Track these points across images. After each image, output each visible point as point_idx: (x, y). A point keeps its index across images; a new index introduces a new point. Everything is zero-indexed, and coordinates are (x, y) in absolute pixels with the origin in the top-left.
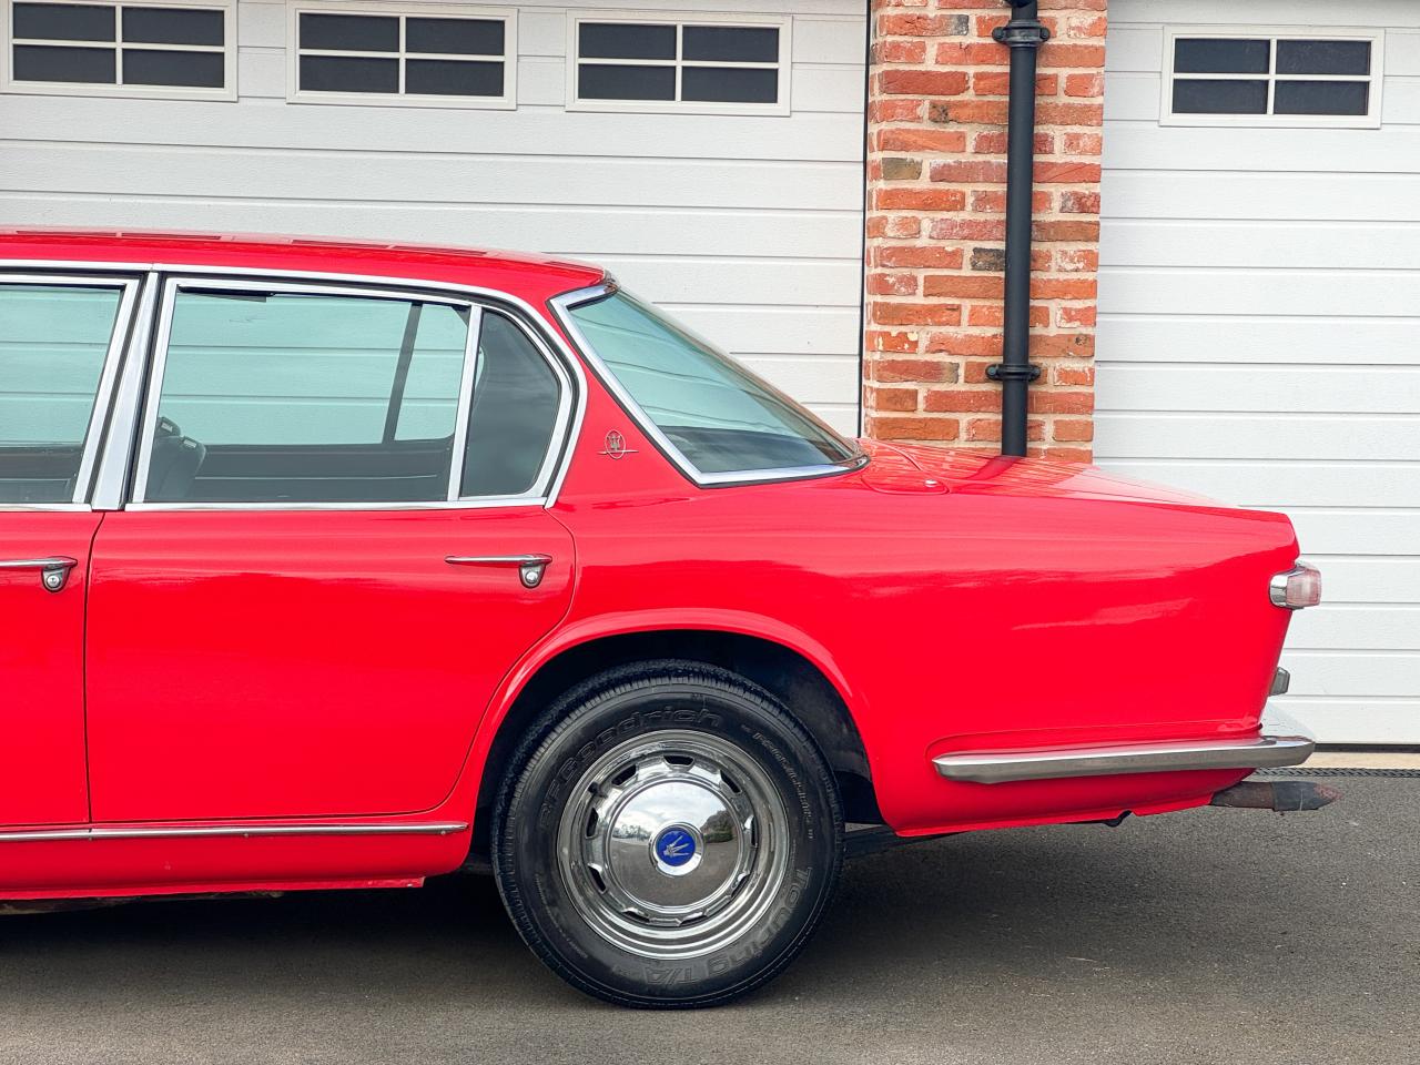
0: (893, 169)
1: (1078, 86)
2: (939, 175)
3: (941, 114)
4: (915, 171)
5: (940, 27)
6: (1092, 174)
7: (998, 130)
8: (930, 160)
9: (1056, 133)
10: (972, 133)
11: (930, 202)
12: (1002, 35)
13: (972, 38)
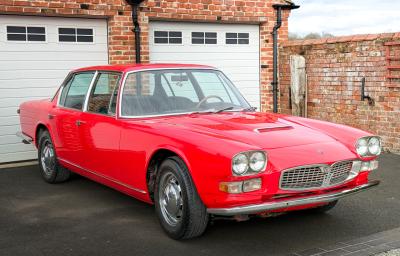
0: (118, 53)
1: (145, 39)
2: (125, 54)
3: (124, 43)
4: (121, 53)
5: (123, 29)
6: (148, 53)
7: (133, 46)
8: (123, 51)
9: (142, 46)
10: (130, 46)
11: (123, 58)
12: (134, 31)
13: (128, 31)
